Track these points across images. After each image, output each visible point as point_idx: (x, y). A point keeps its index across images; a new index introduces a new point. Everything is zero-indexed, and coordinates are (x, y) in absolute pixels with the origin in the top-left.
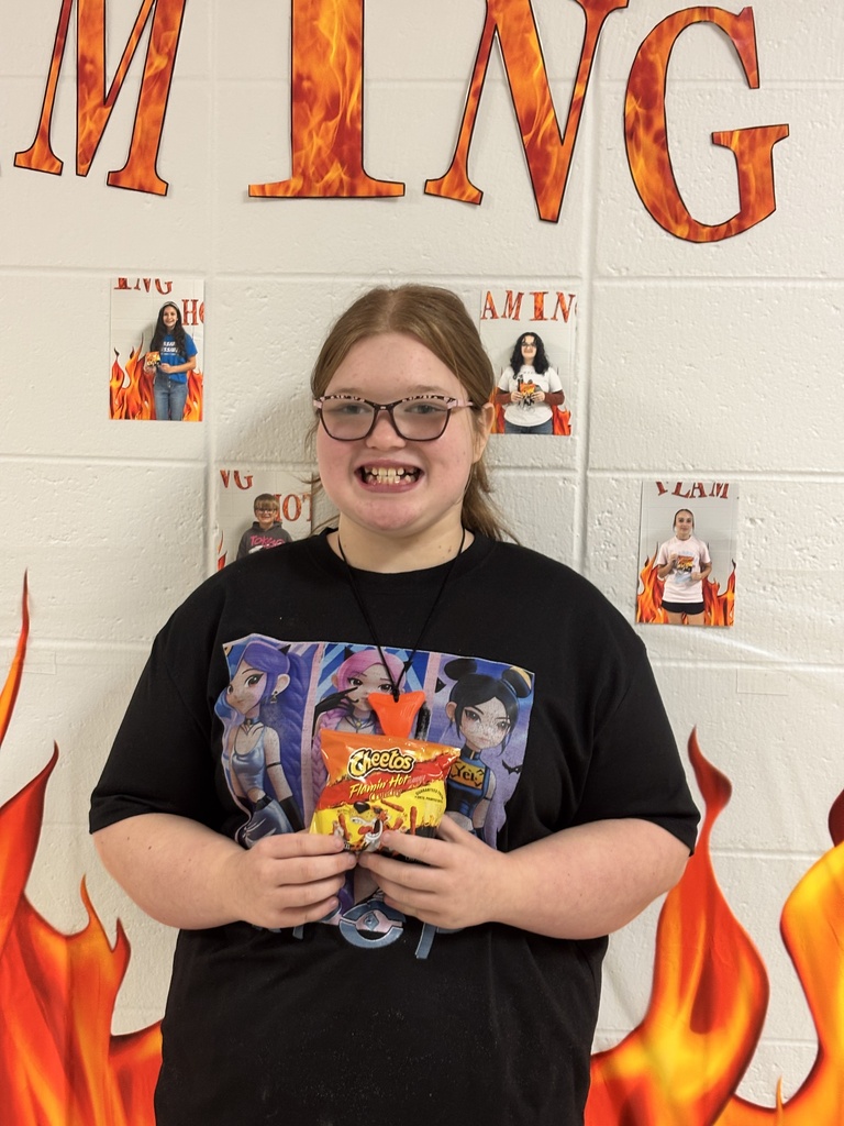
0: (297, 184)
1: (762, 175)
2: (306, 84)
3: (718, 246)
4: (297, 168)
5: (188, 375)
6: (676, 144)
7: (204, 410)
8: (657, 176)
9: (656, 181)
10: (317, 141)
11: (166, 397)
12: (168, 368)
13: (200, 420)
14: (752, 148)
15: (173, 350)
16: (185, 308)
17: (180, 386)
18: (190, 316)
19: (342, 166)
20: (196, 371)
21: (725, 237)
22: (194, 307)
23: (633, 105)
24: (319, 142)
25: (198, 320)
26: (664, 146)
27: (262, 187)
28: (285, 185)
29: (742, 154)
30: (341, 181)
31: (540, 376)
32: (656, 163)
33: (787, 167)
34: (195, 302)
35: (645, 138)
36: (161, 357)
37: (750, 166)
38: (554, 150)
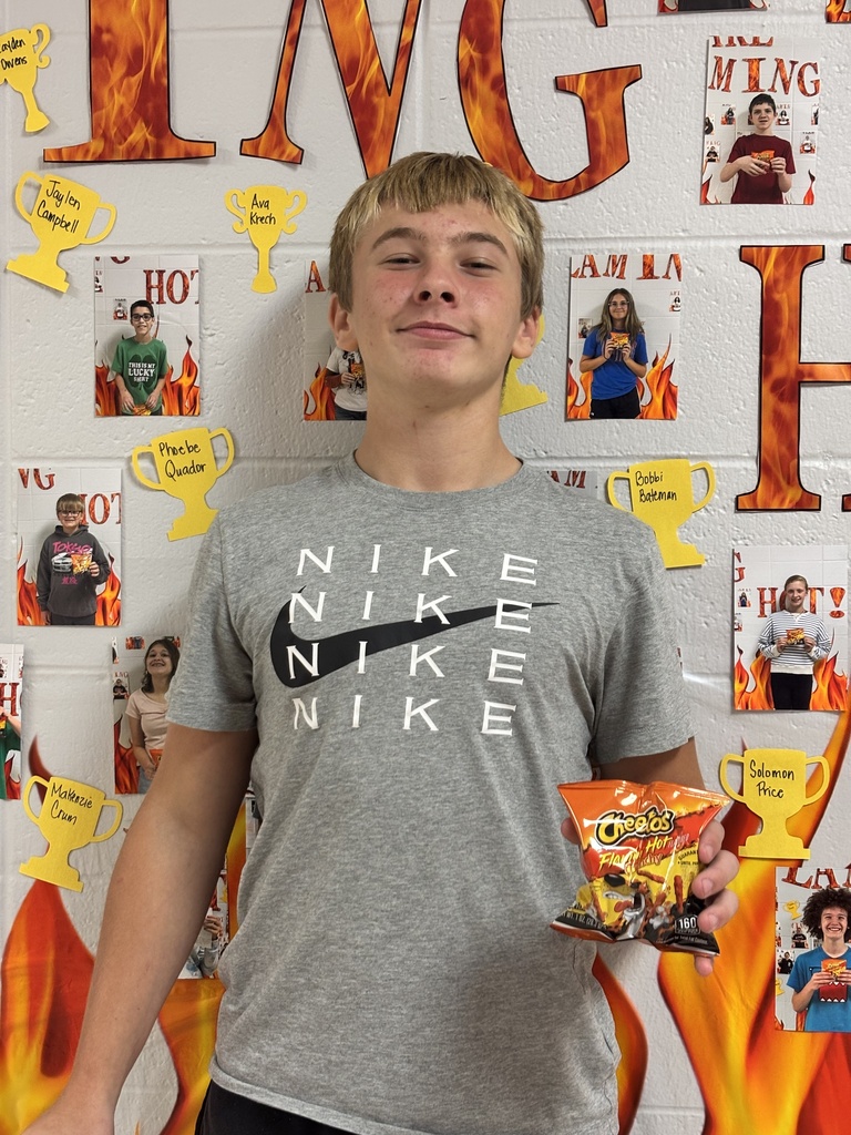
0: (98, 147)
1: (613, 123)
2: (106, 37)
3: (566, 204)
4: (97, 129)
6: (517, 91)
8: (496, 127)
9: (495, 133)
10: (119, 99)
14: (601, 93)
19: (147, 126)
21: (574, 195)
23: (468, 49)
24: (120, 100)
26: (503, 93)
27: (59, 151)
28: (84, 148)
29: (590, 99)
30: (146, 142)
32: (495, 112)
33: (641, 113)
35: (482, 85)
37: (599, 113)
38: (380, 101)
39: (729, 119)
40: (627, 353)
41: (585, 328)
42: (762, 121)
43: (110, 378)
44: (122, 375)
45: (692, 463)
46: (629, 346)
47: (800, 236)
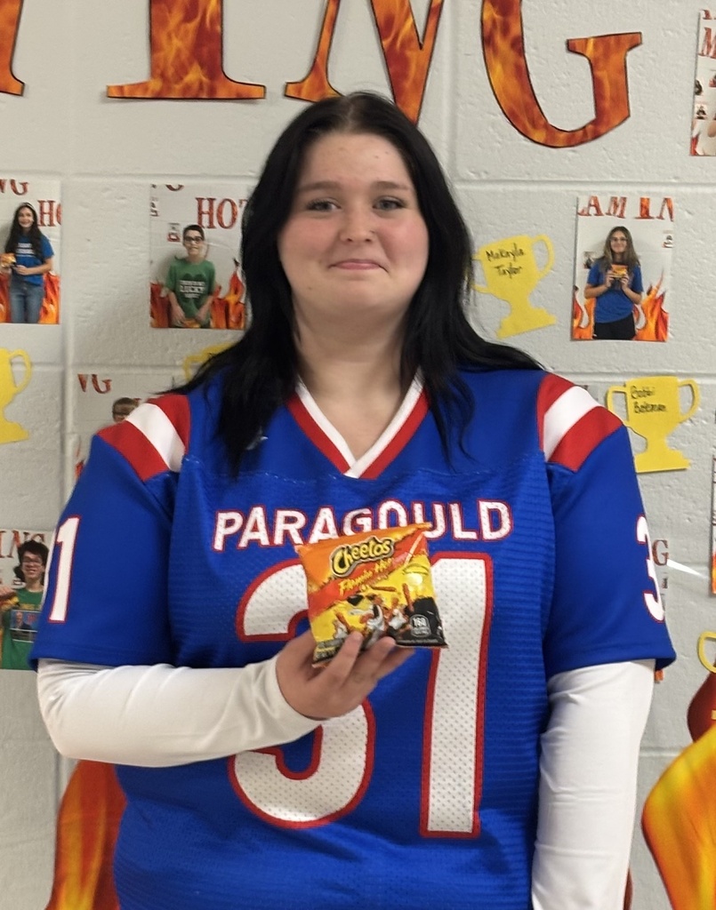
0: (156, 85)
1: (616, 82)
3: (574, 151)
4: (157, 70)
5: (44, 277)
6: (533, 51)
7: (61, 312)
8: (514, 81)
9: (514, 87)
11: (22, 299)
12: (23, 270)
13: (57, 322)
14: (606, 55)
15: (29, 252)
16: (41, 208)
17: (36, 289)
18: (46, 217)
19: (202, 68)
20: (52, 273)
21: (582, 142)
22: (51, 208)
23: (490, 12)
24: (177, 44)
25: (55, 222)
26: (521, 53)
27: (121, 88)
28: (143, 86)
32: (513, 68)
33: (640, 74)
34: (51, 203)
35: (502, 44)
36: (16, 258)
37: (606, 73)
38: (413, 55)
39: (715, 82)
40: (625, 282)
41: (589, 260)
43: (163, 294)
44: (174, 291)
45: (680, 380)
46: (627, 276)
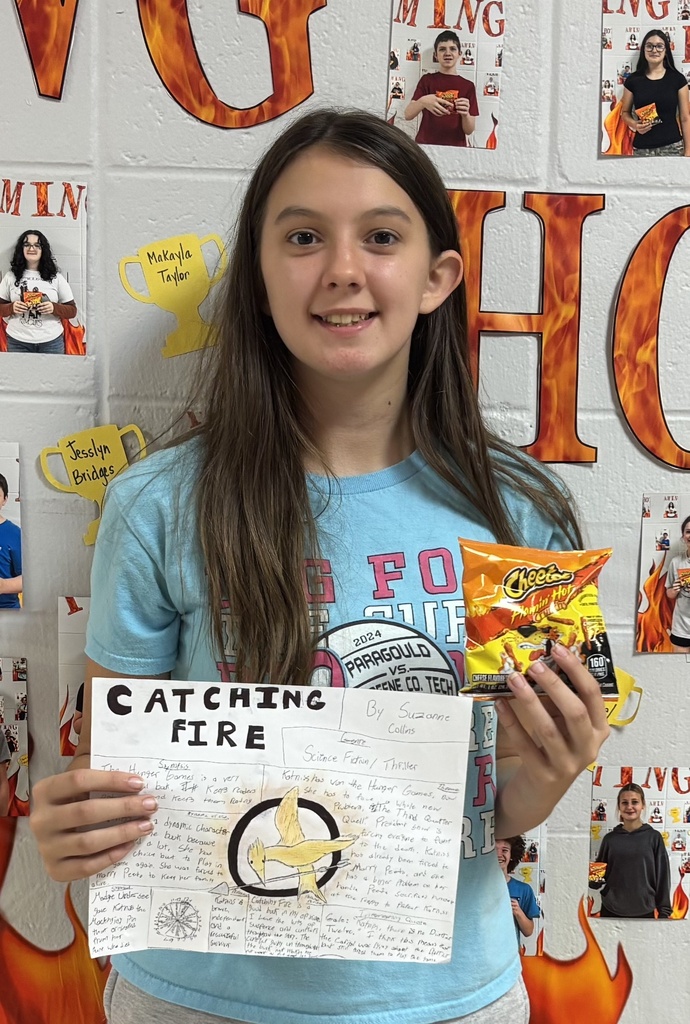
1: (297, 54)
3: (248, 134)
8: (177, 47)
9: (176, 53)
14: (285, 18)
21: (257, 124)
26: (184, 11)
29: (274, 25)
31: (46, 283)
32: (175, 31)
33: (325, 43)
35: (161, 2)
37: (284, 39)
38: (53, 10)
39: (414, 55)
42: (447, 59)
47: (482, 181)
